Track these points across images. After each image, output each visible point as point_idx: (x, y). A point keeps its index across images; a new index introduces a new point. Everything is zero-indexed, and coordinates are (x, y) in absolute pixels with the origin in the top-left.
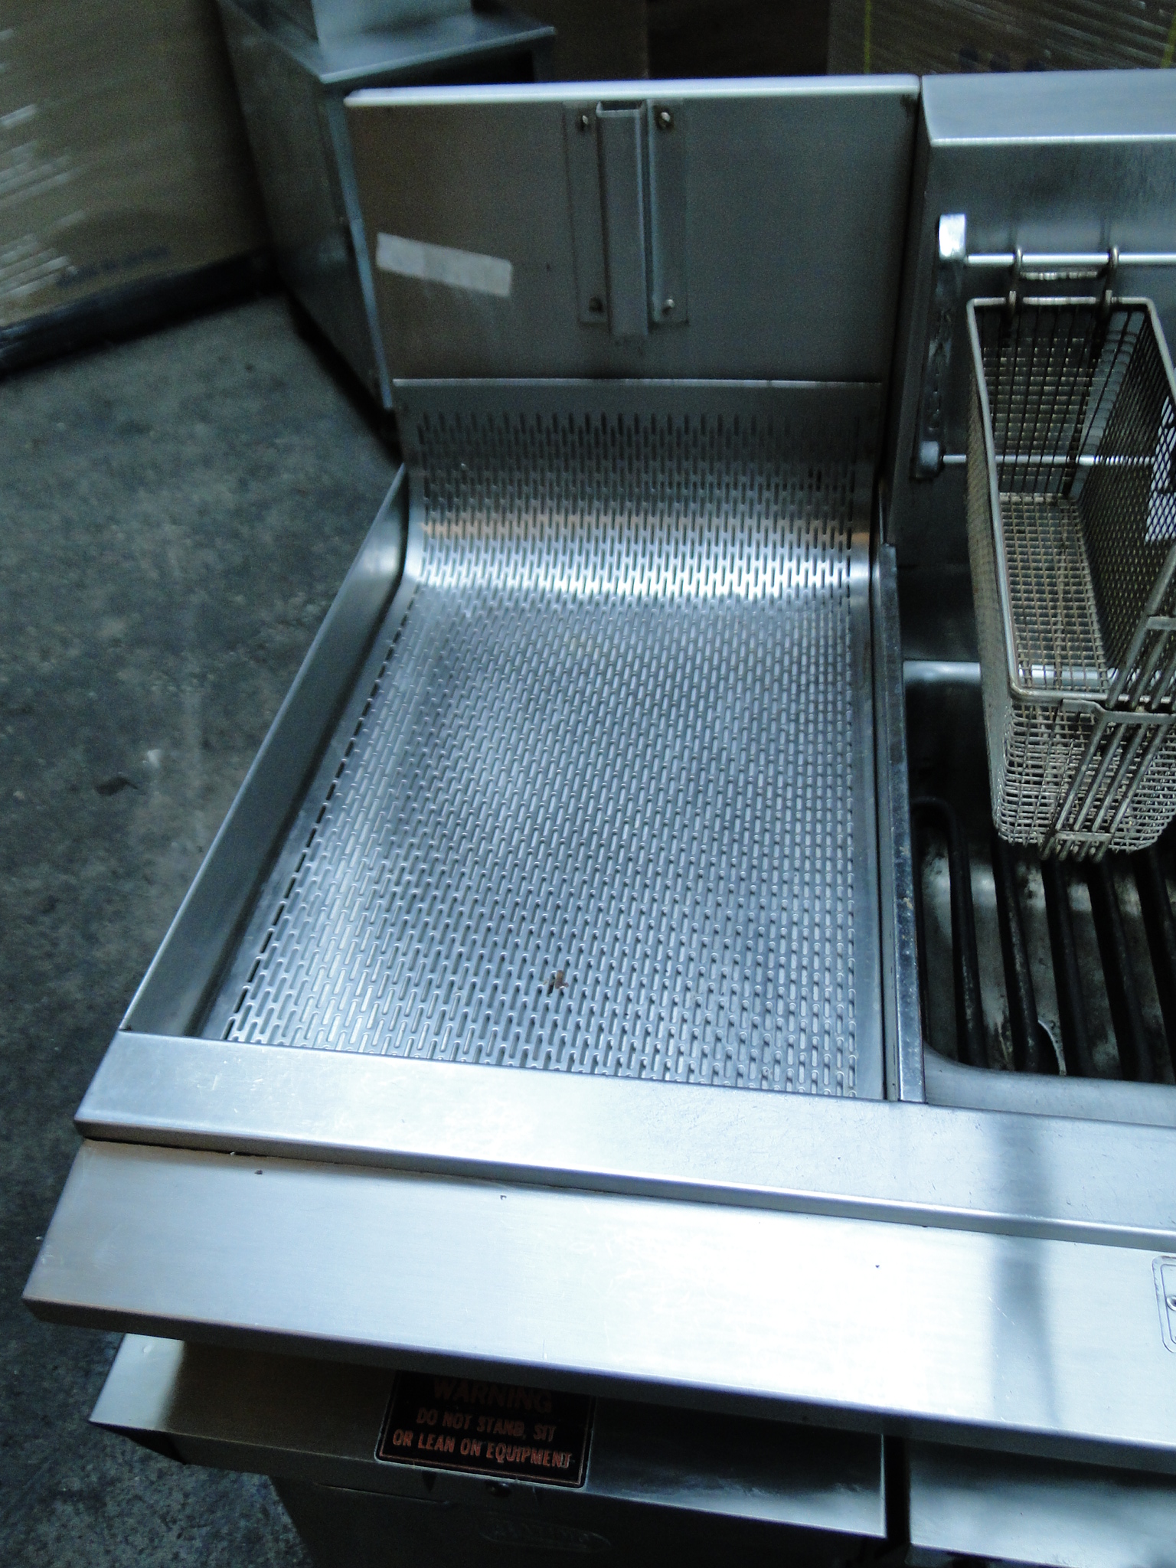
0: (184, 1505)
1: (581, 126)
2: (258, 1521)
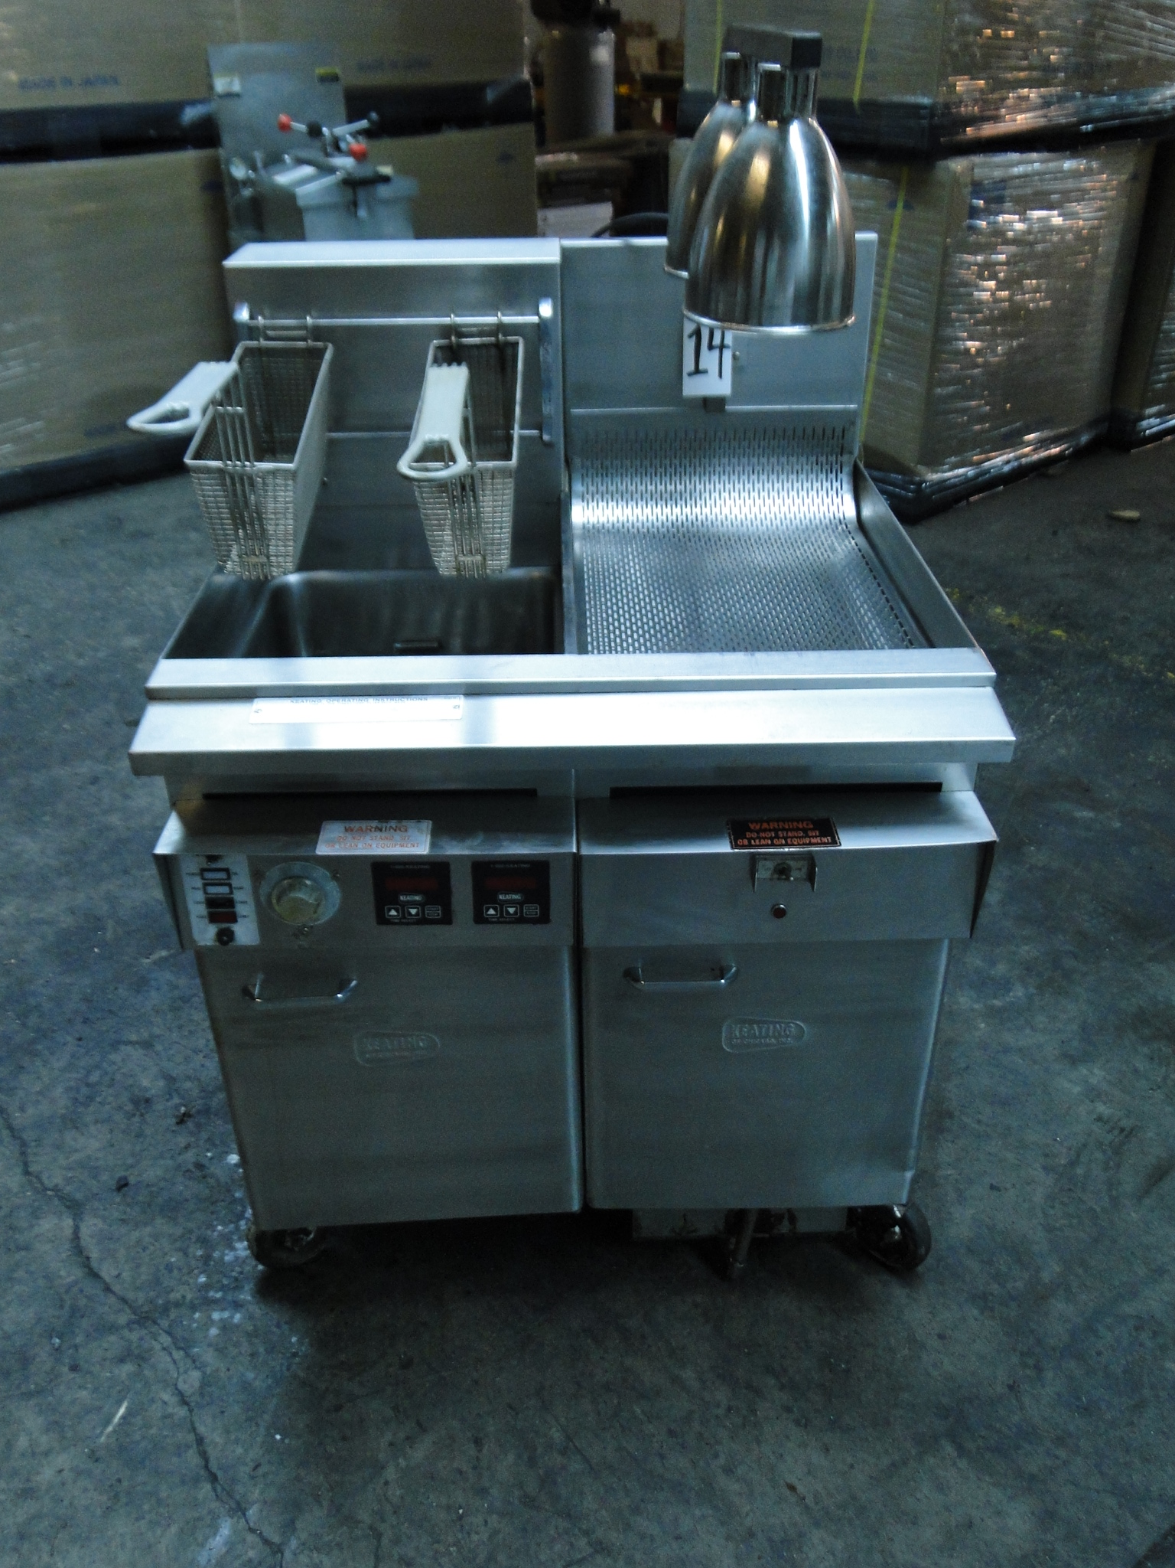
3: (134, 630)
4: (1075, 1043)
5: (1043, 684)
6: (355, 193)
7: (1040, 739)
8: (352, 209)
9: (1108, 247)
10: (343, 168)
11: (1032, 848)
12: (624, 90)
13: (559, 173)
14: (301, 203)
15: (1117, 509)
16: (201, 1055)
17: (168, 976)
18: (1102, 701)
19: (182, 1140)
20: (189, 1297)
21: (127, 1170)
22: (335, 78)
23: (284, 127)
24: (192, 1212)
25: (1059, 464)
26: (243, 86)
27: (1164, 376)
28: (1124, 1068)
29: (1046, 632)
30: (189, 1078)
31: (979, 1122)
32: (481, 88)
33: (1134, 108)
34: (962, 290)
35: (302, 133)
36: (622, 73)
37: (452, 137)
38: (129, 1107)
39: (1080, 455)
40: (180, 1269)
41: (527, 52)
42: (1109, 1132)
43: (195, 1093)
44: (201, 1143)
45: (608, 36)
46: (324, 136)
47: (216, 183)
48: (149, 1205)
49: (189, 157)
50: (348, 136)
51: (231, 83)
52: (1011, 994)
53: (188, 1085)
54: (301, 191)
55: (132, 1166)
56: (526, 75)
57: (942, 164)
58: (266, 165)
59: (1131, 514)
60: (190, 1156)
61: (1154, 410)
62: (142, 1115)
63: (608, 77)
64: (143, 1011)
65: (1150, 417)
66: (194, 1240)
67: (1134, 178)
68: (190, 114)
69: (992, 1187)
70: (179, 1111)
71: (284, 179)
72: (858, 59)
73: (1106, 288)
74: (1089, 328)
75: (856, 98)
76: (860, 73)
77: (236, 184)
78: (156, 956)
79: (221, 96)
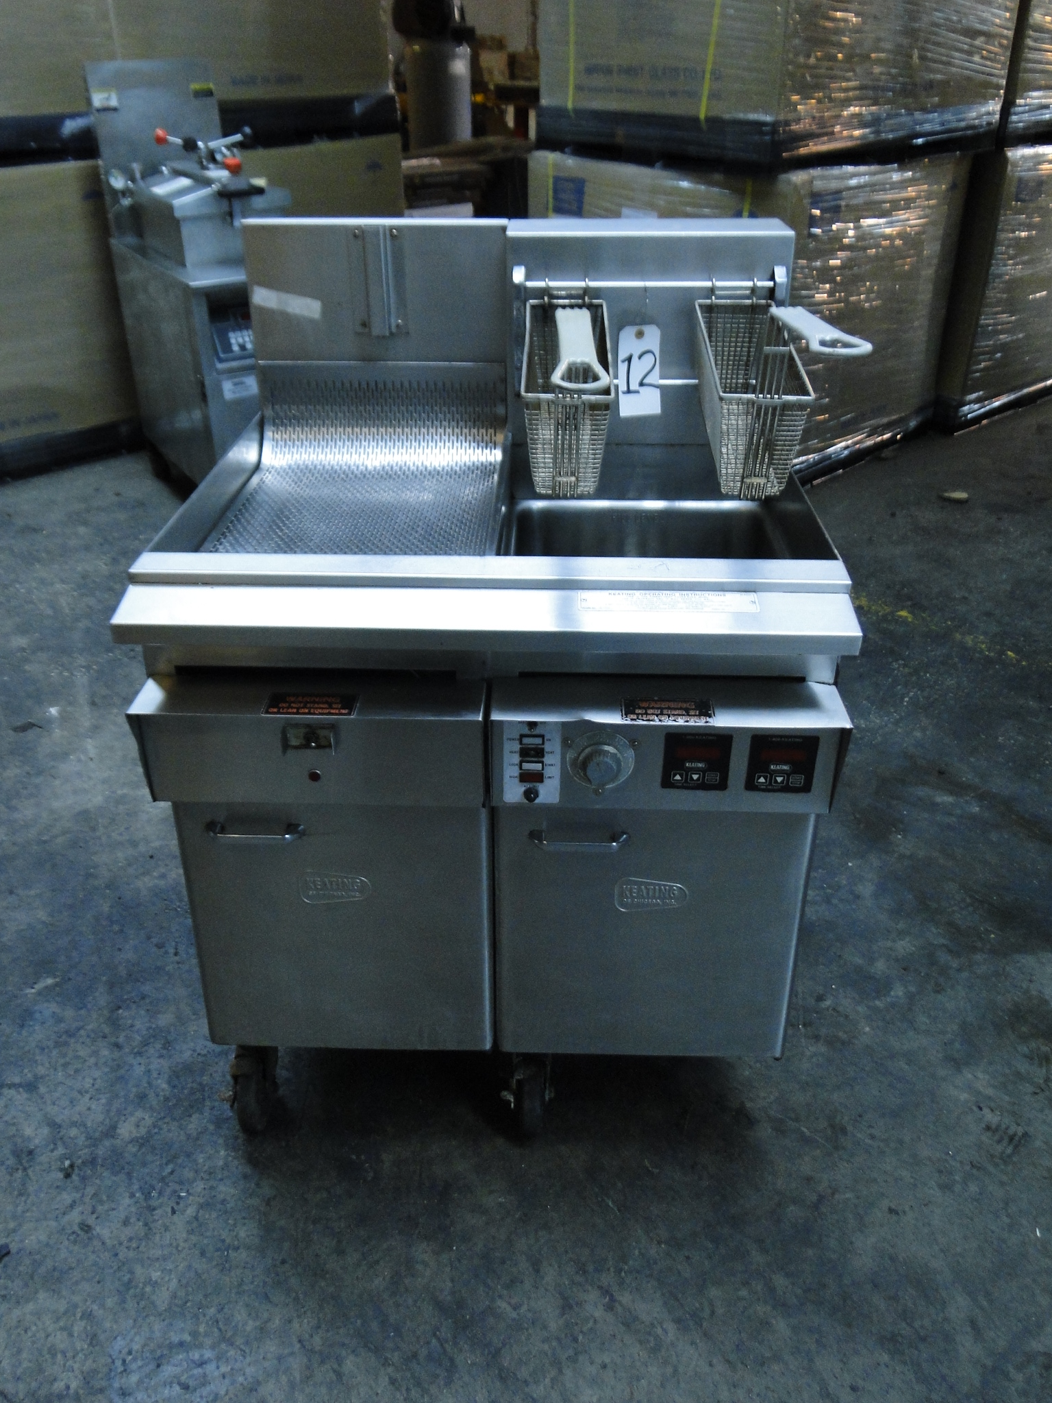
0: (93, 1085)
1: (355, 236)
2: (145, 1088)
3: (22, 630)
4: (957, 1045)
5: (895, 665)
6: (231, 206)
7: (897, 723)
8: (228, 218)
9: (932, 249)
10: (219, 180)
11: (899, 836)
12: (479, 98)
13: (422, 176)
14: (178, 214)
15: (946, 491)
16: (88, 1096)
17: (53, 1007)
18: (950, 682)
19: (67, 1197)
20: (73, 1385)
21: (8, 1236)
22: (209, 93)
23: (161, 141)
24: (77, 1283)
25: (891, 448)
26: (119, 99)
27: (983, 365)
28: (1007, 1071)
29: (892, 613)
30: (74, 1124)
31: (873, 1137)
32: (348, 101)
33: (954, 125)
34: (804, 292)
35: (178, 145)
36: (478, 84)
37: (323, 146)
38: (11, 1161)
39: (909, 437)
40: (64, 1353)
41: (391, 67)
42: (999, 1142)
43: (81, 1140)
44: (87, 1199)
45: (464, 50)
46: (199, 149)
47: (96, 192)
48: (32, 1277)
49: (70, 167)
50: (223, 148)
51: (108, 99)
52: (892, 993)
53: (74, 1132)
54: (177, 202)
55: (14, 1231)
56: (391, 89)
57: (783, 177)
58: (144, 176)
59: (961, 495)
60: (75, 1216)
61: (974, 396)
62: (25, 1169)
63: (466, 86)
64: (27, 1048)
65: (970, 403)
66: (79, 1315)
67: (953, 187)
68: (70, 127)
69: (891, 1211)
70: (63, 1163)
71: (161, 190)
72: (703, 78)
73: (930, 287)
74: (916, 323)
75: (702, 116)
76: (706, 93)
77: (114, 192)
78: (40, 986)
79: (98, 110)
